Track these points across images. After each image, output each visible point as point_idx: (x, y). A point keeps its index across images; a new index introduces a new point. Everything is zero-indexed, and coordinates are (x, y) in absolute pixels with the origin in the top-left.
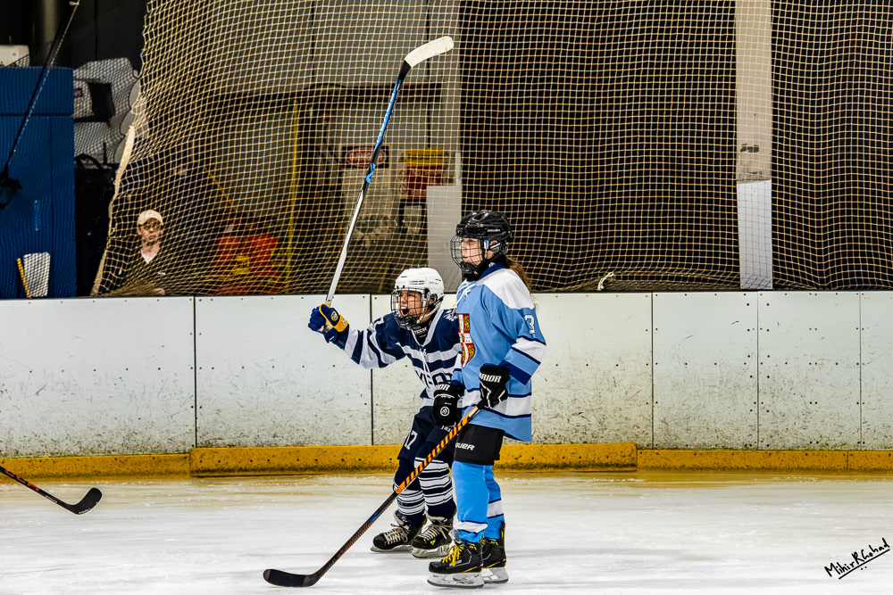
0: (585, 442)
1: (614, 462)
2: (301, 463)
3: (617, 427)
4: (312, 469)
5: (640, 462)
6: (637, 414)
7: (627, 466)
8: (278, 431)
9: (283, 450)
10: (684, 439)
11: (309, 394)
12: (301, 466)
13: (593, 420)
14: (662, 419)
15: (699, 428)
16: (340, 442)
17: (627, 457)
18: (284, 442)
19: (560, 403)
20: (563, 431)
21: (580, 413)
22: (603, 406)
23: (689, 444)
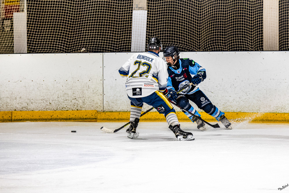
0: (77, 110)
1: (89, 117)
3: (90, 104)
5: (98, 117)
6: (97, 99)
7: (94, 119)
10: (115, 108)
13: (81, 101)
14: (107, 101)
17: (93, 116)
19: (68, 95)
20: (69, 106)
21: (75, 99)
22: (84, 96)
23: (117, 110)
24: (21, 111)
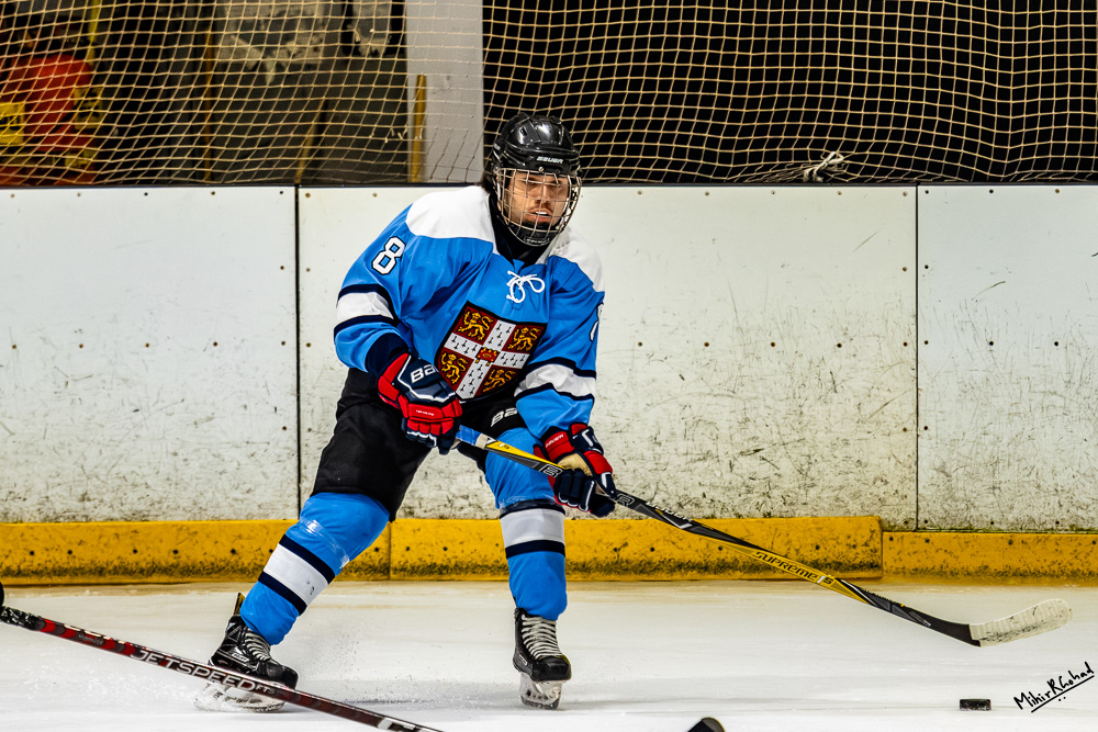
0: (768, 515)
1: (832, 558)
2: (143, 559)
3: (838, 481)
4: (166, 571)
5: (888, 559)
6: (882, 454)
7: (861, 567)
8: (91, 487)
9: (101, 528)
10: (986, 509)
11: (160, 405)
12: (143, 565)
13: (786, 467)
14: (938, 464)
15: (1020, 484)
16: (227, 512)
17: (859, 550)
18: (105, 511)
19: (712, 428)
20: (720, 490)
21: (757, 451)
22: (807, 435)
23: (996, 519)
24: (442, 517)
